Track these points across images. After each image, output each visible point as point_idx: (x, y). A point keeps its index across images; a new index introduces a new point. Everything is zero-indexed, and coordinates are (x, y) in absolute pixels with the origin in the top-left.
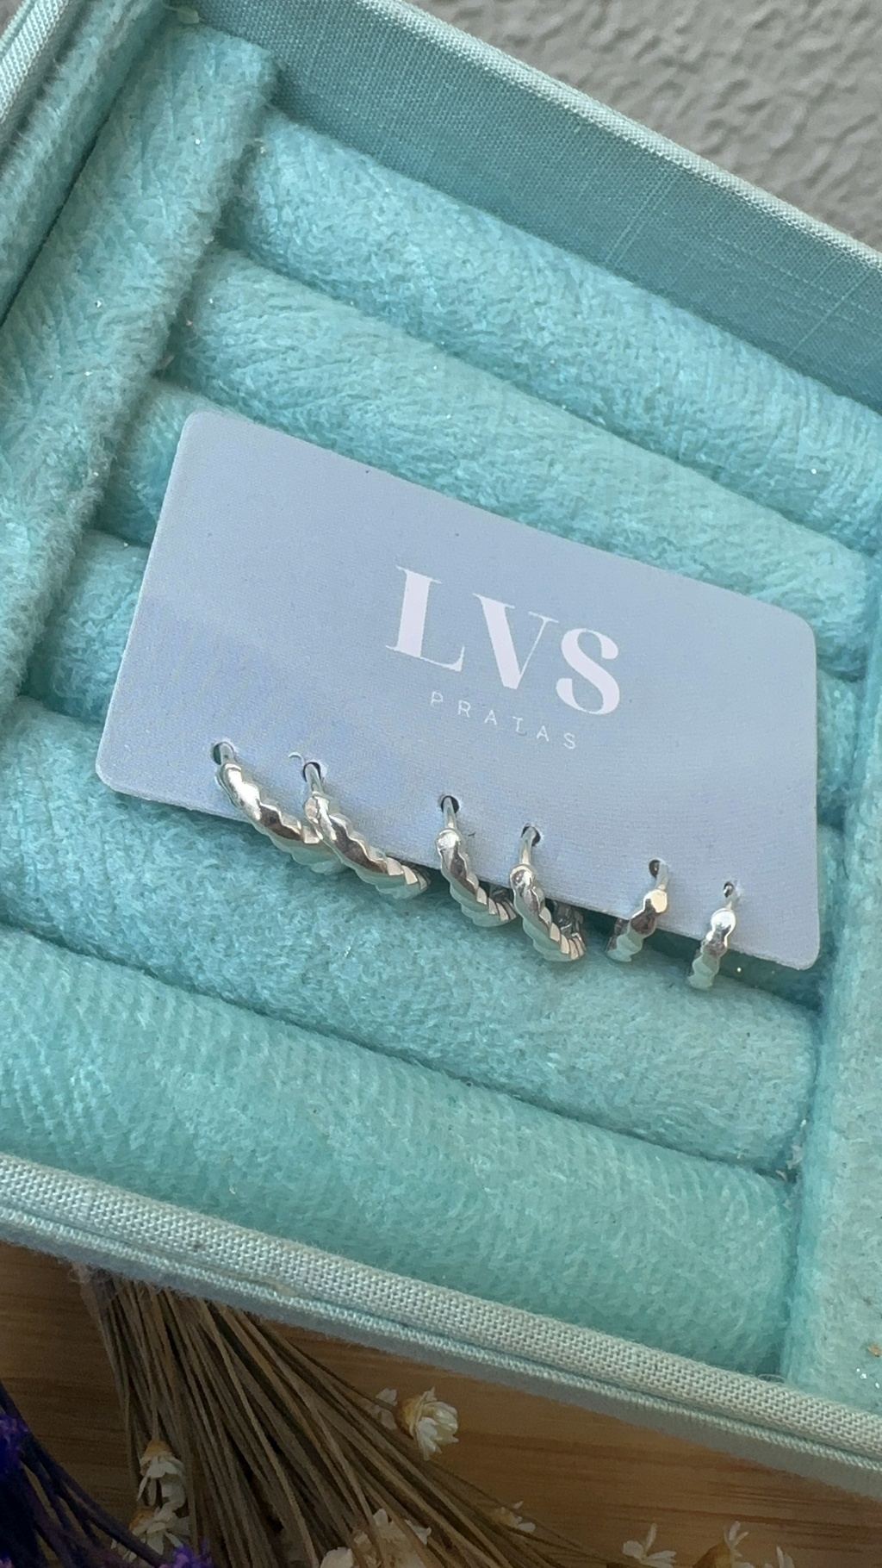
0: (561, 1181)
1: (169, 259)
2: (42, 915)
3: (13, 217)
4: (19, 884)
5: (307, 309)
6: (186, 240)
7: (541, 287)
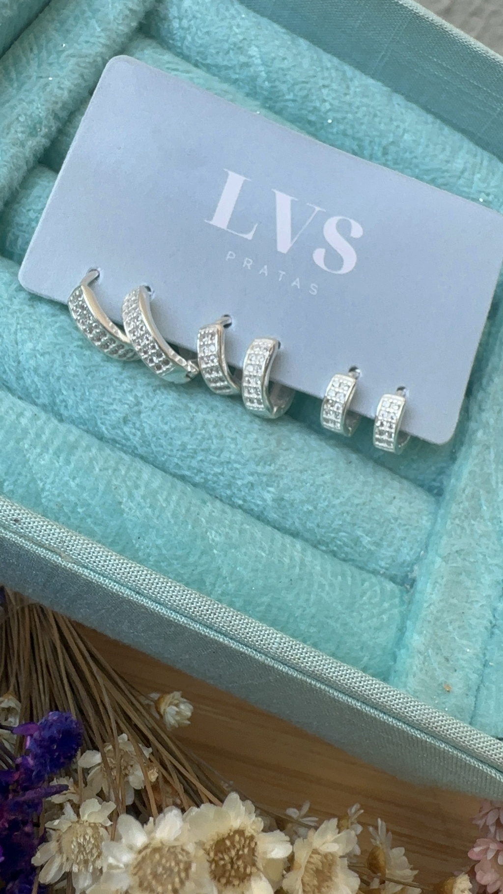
1: (108, 30)
5: (188, 72)
6: (120, 22)
7: (327, 77)
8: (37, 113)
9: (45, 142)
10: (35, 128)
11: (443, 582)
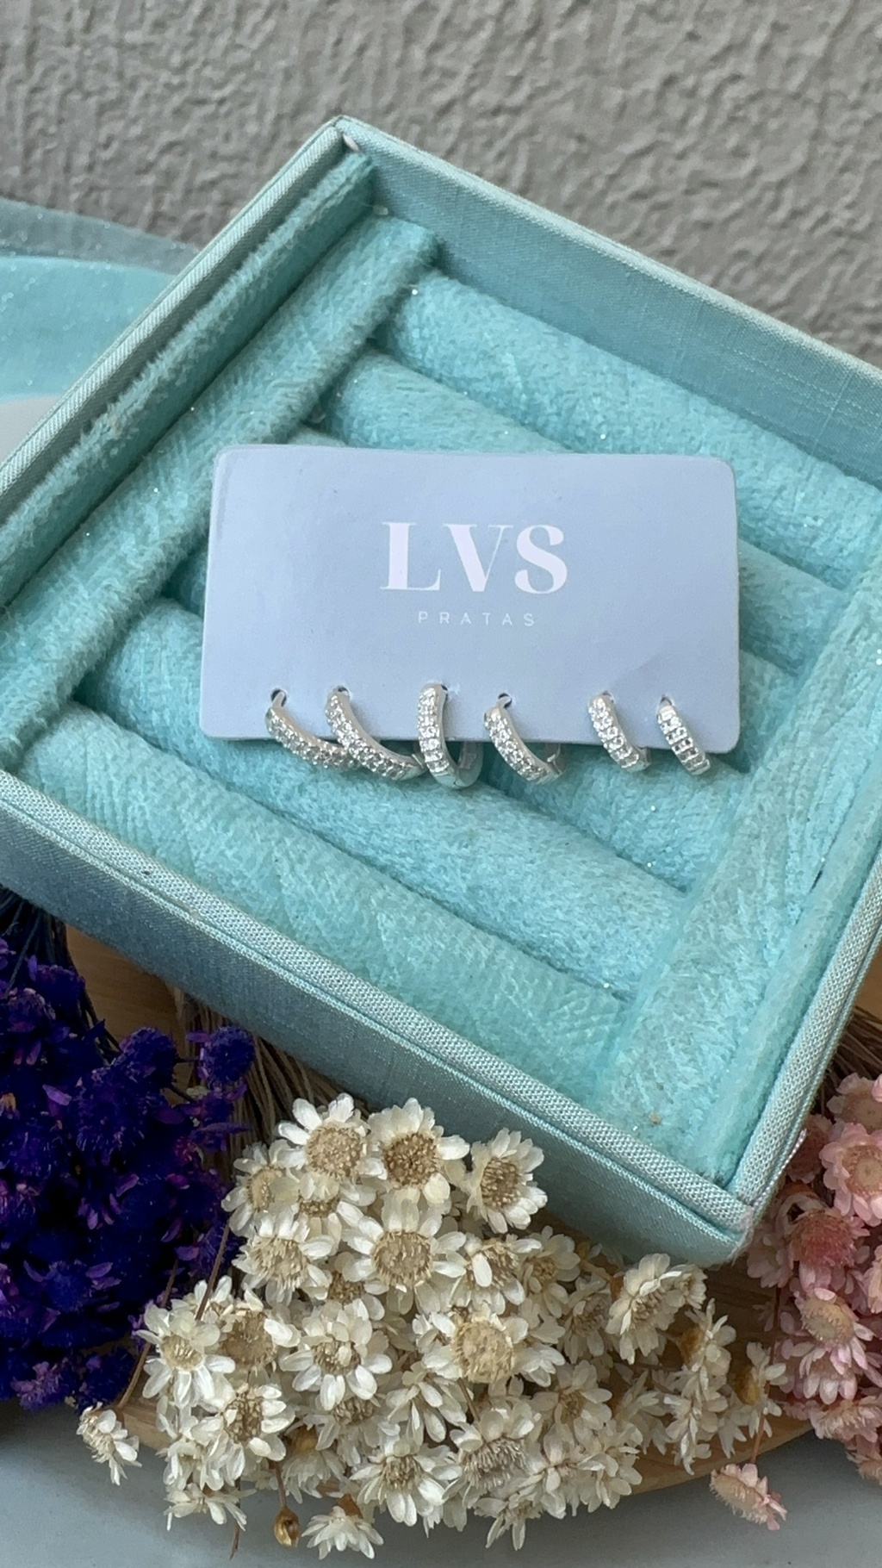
0: (440, 948)
1: (327, 352)
2: (149, 726)
3: (217, 315)
4: (136, 701)
5: (422, 391)
6: (341, 342)
7: (600, 385)
11: (668, 994)
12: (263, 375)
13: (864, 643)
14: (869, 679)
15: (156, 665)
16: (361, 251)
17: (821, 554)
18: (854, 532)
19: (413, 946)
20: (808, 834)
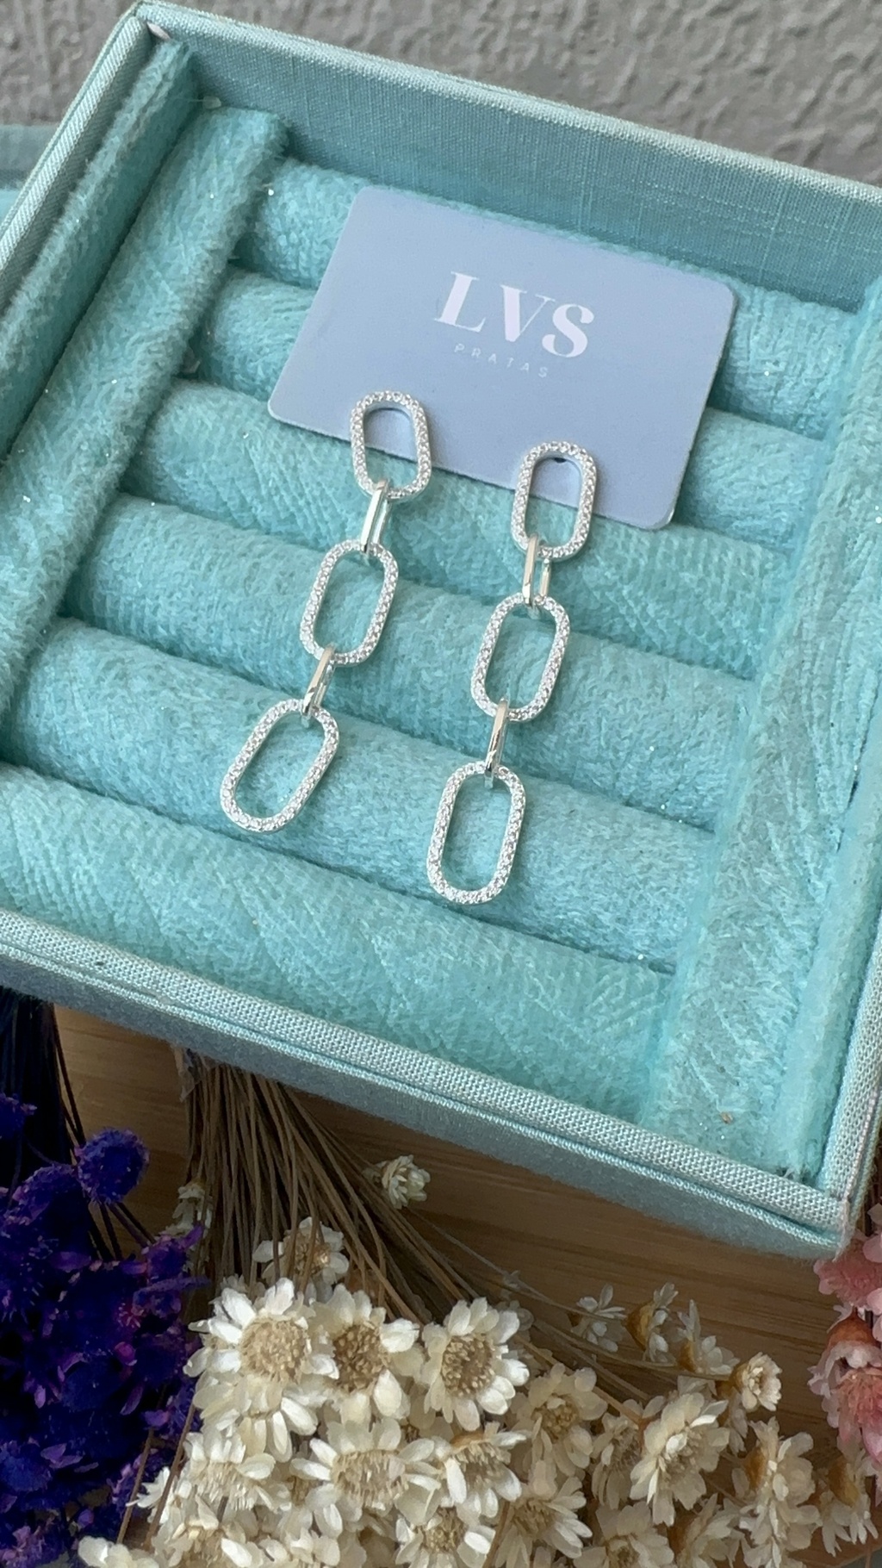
1: (185, 289)
5: (303, 308)
6: (199, 273)
8: (102, 433)
9: (118, 468)
10: (102, 454)
11: (710, 962)
12: (118, 334)
13: (858, 502)
14: (870, 542)
15: (69, 702)
16: (201, 157)
17: (790, 402)
18: (824, 369)
19: (418, 963)
20: (834, 740)
